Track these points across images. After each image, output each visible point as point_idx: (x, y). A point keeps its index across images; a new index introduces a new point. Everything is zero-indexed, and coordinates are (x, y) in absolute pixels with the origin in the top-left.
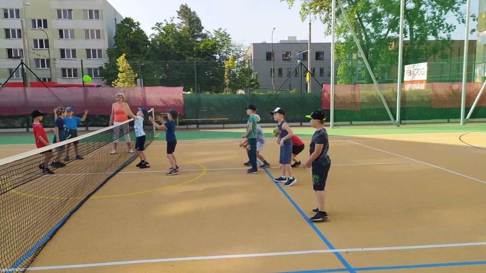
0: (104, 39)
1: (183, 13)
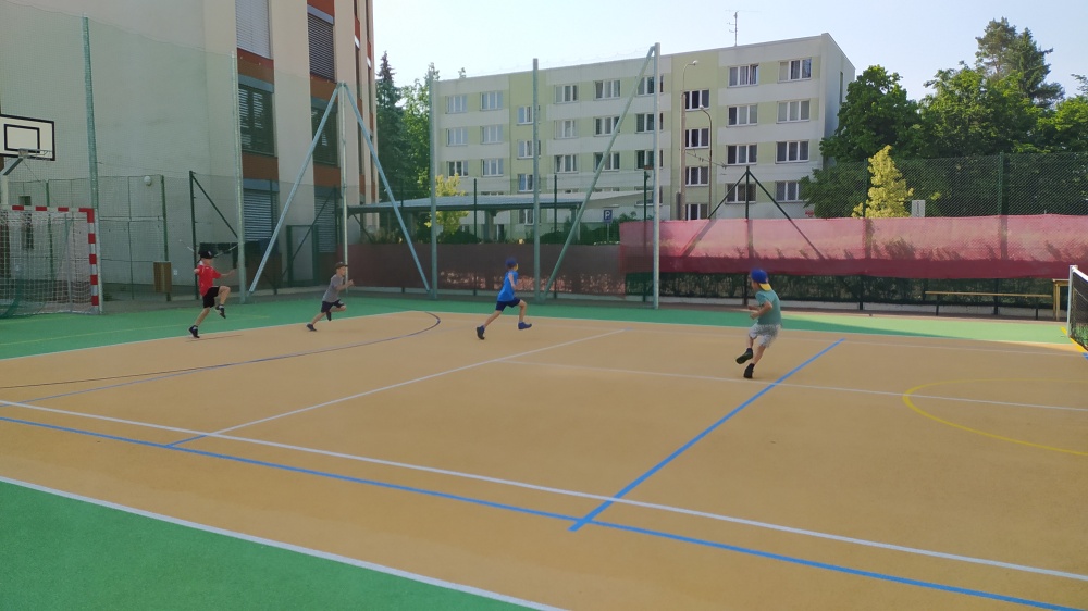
0: (817, 119)
1: (994, 42)
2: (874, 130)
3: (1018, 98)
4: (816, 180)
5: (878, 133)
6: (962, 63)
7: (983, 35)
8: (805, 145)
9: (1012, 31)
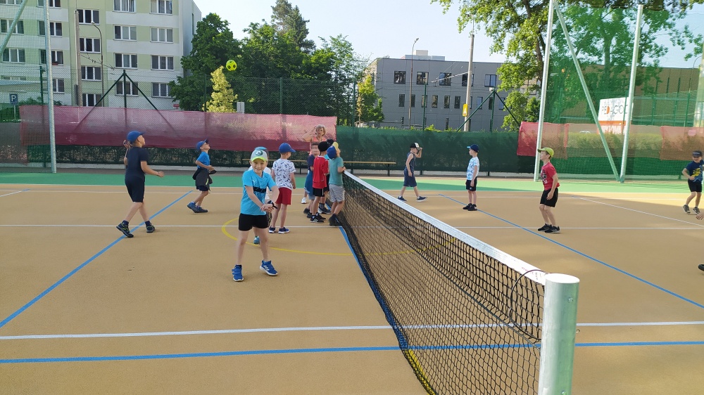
0: (178, 43)
1: (281, 10)
2: (215, 55)
3: (293, 46)
4: (179, 84)
5: (217, 58)
6: (264, 20)
7: (275, 5)
8: (171, 59)
9: (290, 5)
